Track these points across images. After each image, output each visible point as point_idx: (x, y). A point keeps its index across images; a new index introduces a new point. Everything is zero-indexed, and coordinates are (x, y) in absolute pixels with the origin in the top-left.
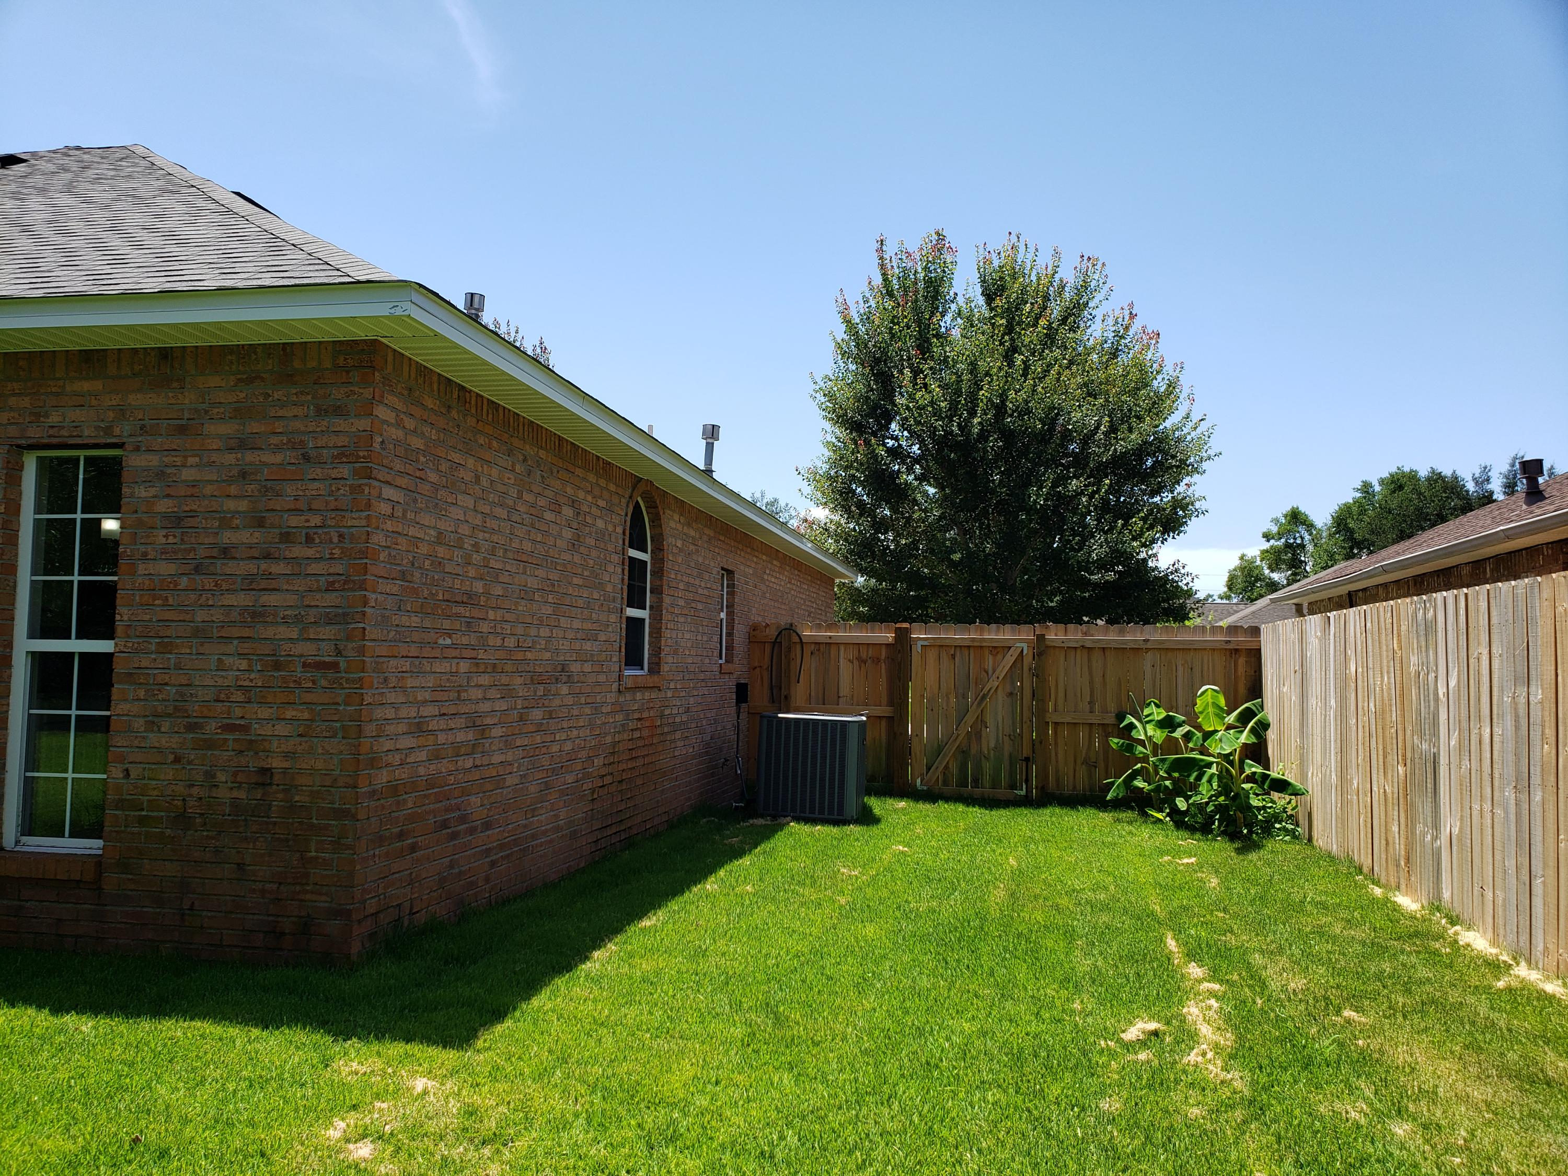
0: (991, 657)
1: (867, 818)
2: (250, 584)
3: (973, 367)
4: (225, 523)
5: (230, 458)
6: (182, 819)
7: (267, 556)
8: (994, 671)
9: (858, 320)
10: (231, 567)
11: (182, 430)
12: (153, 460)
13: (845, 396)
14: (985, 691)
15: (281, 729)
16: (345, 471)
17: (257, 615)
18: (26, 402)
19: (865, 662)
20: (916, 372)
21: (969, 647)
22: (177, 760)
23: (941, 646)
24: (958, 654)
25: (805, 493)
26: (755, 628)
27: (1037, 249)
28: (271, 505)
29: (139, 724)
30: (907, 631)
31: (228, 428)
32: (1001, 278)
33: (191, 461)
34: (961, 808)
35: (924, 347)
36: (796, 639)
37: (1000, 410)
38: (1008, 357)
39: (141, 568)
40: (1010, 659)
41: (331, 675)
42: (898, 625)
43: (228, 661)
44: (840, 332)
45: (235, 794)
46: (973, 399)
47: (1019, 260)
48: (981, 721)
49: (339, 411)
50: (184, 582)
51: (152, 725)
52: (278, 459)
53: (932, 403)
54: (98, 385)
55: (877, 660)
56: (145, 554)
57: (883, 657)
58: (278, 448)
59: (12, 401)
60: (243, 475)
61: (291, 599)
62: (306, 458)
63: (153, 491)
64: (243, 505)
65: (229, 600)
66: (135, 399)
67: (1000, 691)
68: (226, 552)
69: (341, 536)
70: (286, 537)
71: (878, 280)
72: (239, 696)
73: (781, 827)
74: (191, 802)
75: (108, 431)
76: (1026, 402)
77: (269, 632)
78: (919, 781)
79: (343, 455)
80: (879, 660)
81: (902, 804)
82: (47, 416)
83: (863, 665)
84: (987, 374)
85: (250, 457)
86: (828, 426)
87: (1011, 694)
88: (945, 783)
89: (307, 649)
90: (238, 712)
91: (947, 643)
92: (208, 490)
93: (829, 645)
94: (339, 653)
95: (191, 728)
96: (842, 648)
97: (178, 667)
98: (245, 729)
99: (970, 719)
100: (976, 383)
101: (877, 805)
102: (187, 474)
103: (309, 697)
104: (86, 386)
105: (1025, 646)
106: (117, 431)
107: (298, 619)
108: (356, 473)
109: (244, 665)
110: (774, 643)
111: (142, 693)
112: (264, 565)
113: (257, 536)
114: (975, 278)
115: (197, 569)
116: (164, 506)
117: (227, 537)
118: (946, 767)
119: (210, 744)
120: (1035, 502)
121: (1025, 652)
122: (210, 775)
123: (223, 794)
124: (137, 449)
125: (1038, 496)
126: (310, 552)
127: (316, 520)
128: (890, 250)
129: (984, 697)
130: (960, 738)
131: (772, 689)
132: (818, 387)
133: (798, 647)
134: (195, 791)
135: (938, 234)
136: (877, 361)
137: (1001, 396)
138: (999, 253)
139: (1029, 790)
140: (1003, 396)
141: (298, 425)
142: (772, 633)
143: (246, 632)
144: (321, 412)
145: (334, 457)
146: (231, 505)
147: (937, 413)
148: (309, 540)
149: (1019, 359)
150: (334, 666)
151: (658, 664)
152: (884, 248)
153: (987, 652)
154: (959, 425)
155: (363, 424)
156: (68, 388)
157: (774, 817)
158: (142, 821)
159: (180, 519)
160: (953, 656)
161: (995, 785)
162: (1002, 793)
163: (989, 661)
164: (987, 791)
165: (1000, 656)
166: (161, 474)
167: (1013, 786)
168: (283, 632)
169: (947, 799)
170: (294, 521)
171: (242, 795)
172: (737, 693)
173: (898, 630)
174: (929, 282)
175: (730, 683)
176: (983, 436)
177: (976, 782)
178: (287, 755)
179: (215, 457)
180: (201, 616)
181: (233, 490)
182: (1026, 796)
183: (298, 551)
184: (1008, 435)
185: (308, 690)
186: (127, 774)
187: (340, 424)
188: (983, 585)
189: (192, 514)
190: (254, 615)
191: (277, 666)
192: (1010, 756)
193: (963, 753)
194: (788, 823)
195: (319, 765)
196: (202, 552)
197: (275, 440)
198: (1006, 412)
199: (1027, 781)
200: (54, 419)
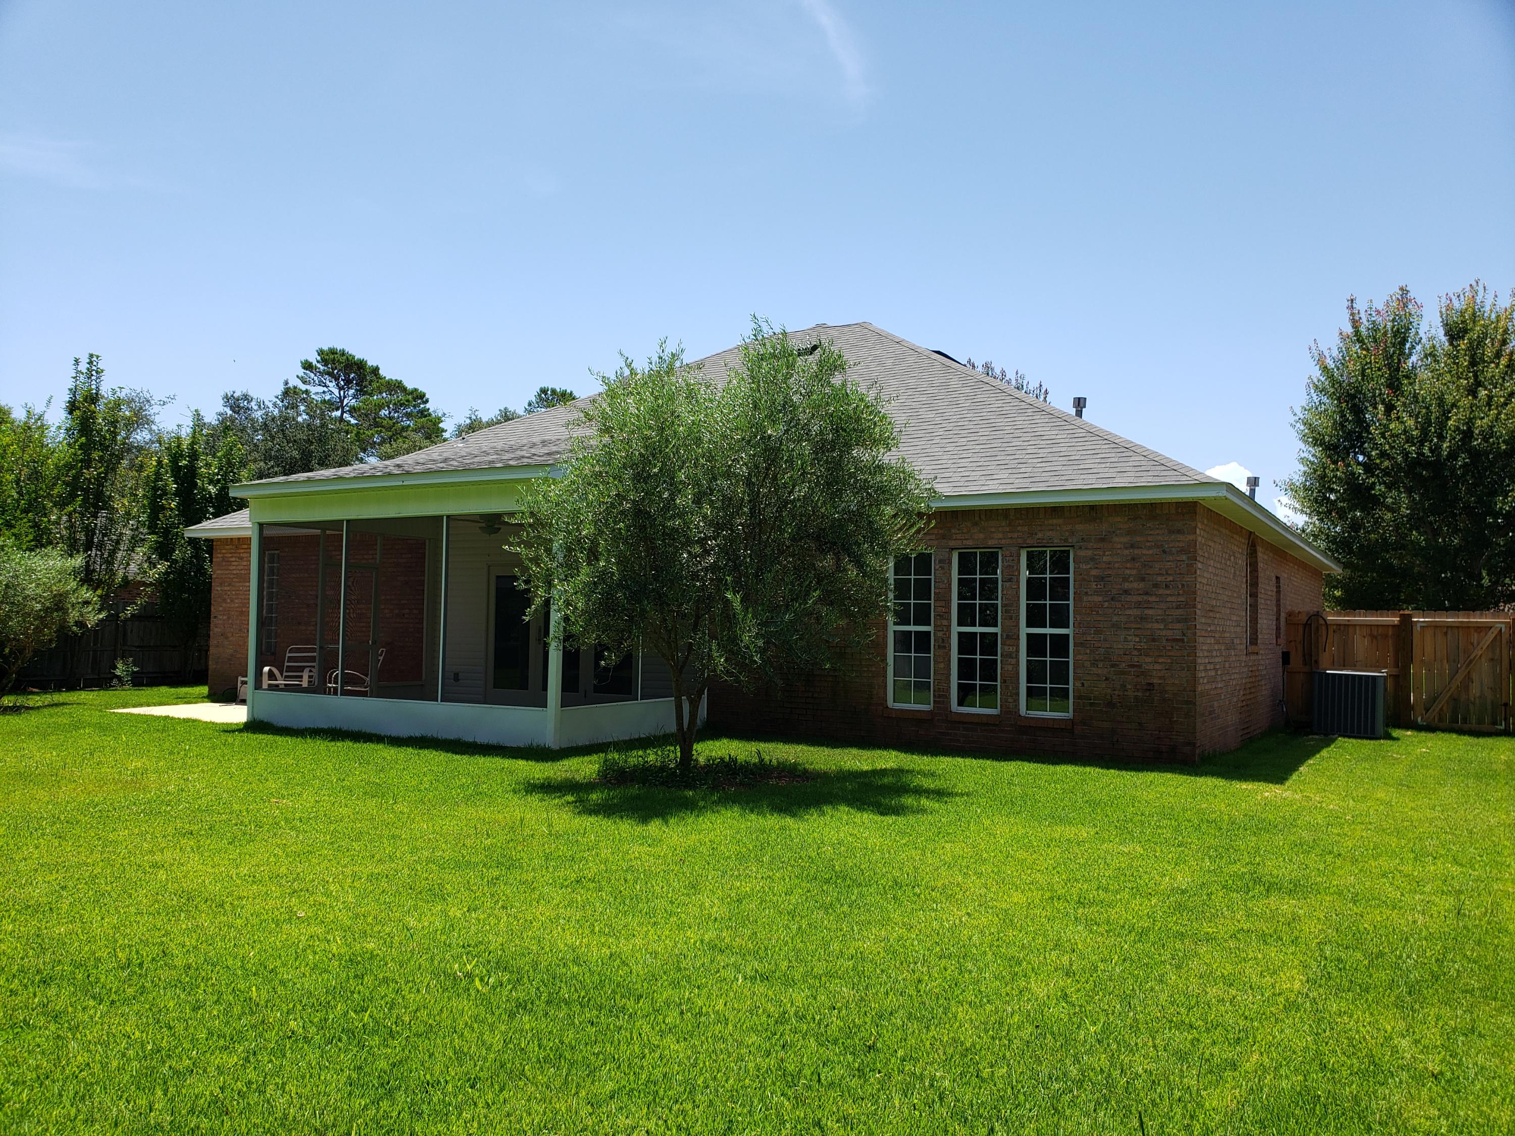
0: (1476, 635)
1: (1389, 737)
2: (1138, 605)
3: (1441, 401)
4: (1125, 580)
5: (1126, 552)
6: (1110, 704)
7: (1147, 594)
8: (1478, 644)
9: (1333, 366)
10: (1129, 598)
11: (1102, 540)
12: (1089, 553)
13: (1325, 425)
14: (1472, 657)
15: (1157, 667)
16: (1184, 557)
17: (1143, 618)
18: (1026, 529)
19: (1376, 637)
20: (1390, 408)
21: (1458, 627)
22: (1107, 679)
23: (1435, 626)
24: (1449, 632)
25: (1284, 503)
26: (1290, 614)
27: (1496, 296)
28: (1148, 572)
29: (1087, 664)
30: (1410, 616)
31: (1124, 539)
32: (1463, 322)
33: (1107, 553)
34: (1454, 736)
35: (1394, 385)
36: (1321, 622)
37: (1468, 435)
38: (1472, 392)
39: (1085, 598)
40: (1491, 636)
41: (1180, 644)
42: (1402, 612)
43: (1129, 638)
44: (1316, 373)
45: (1136, 694)
46: (1442, 425)
47: (1478, 301)
48: (1469, 678)
49: (1179, 532)
50: (1106, 604)
51: (1093, 665)
52: (1151, 552)
53: (1405, 431)
54: (1060, 521)
55: (1386, 636)
56: (1086, 593)
57: (1390, 633)
58: (1150, 548)
59: (1019, 528)
60: (1133, 559)
61: (1160, 612)
62: (1164, 552)
63: (1089, 566)
64: (1134, 572)
65: (1128, 612)
66: (1079, 527)
67: (1483, 659)
68: (1126, 592)
69: (1183, 585)
70: (1156, 586)
71: (1349, 329)
72: (1136, 653)
73: (1333, 741)
74: (1115, 697)
75: (1066, 540)
76: (1491, 427)
77: (1150, 626)
78: (1419, 719)
79: (1182, 551)
80: (1387, 636)
81: (1409, 733)
82: (1036, 534)
83: (1374, 641)
84: (1454, 405)
85: (1136, 551)
86: (1302, 446)
87: (1492, 659)
88: (1440, 720)
89: (1169, 633)
90: (1136, 659)
91: (1441, 624)
92: (1117, 565)
93: (1347, 626)
94: (1184, 635)
95: (1113, 666)
96: (1358, 628)
97: (1105, 640)
98: (1140, 666)
99: (1460, 677)
100: (1444, 414)
101: (1396, 733)
102: (1105, 559)
103: (1170, 654)
104: (1055, 521)
105: (1503, 626)
106: (1070, 540)
107: (1163, 620)
108: (1188, 558)
109: (1137, 639)
110: (1305, 625)
111: (1088, 651)
112: (1145, 598)
113: (1142, 585)
114: (1437, 322)
115: (1112, 599)
116: (1094, 572)
117: (1126, 585)
118: (1441, 709)
119: (1123, 673)
120: (1501, 508)
121: (1503, 630)
122: (1123, 686)
123: (1130, 693)
124: (1081, 548)
125: (1504, 503)
126: (1168, 592)
127: (1171, 578)
128: (1361, 306)
129: (1471, 662)
130: (1452, 690)
131: (1304, 655)
132: (1297, 418)
133: (1324, 628)
134: (1116, 692)
135: (1402, 289)
136: (1353, 397)
137: (1467, 423)
138: (1459, 296)
139: (1507, 725)
140: (1470, 422)
141: (1159, 538)
142: (1304, 618)
143: (1138, 626)
144: (1171, 532)
145: (1178, 552)
146: (1128, 572)
147: (1410, 440)
148: (1167, 587)
149: (1483, 393)
150: (1182, 640)
151: (1257, 639)
152: (1355, 305)
153: (1472, 630)
154: (1430, 449)
155: (1191, 537)
156: (1046, 523)
157: (1326, 735)
158: (1091, 704)
159: (1103, 578)
160: (1446, 634)
161: (1480, 721)
162: (1485, 727)
163: (1475, 637)
164: (1474, 726)
165: (1482, 634)
166: (1092, 559)
167: (1494, 723)
168: (1156, 626)
169: (1444, 730)
170: (1159, 579)
171: (1140, 694)
172: (1283, 658)
173: (1401, 616)
174: (1396, 333)
175: (1279, 651)
176: (1453, 455)
177: (1465, 720)
178: (1160, 678)
179: (1119, 551)
180: (1115, 619)
181: (1128, 565)
182: (1505, 729)
183: (1161, 591)
184: (1475, 454)
185: (1169, 650)
186: (1083, 684)
187: (1180, 537)
188: (1451, 573)
189: (1109, 576)
190: (1141, 618)
191: (1154, 640)
192: (1492, 702)
193: (1455, 700)
194: (1336, 739)
195: (1177, 682)
196: (1114, 592)
197: (1148, 544)
198: (1473, 436)
199: (1505, 719)
200: (1040, 535)
